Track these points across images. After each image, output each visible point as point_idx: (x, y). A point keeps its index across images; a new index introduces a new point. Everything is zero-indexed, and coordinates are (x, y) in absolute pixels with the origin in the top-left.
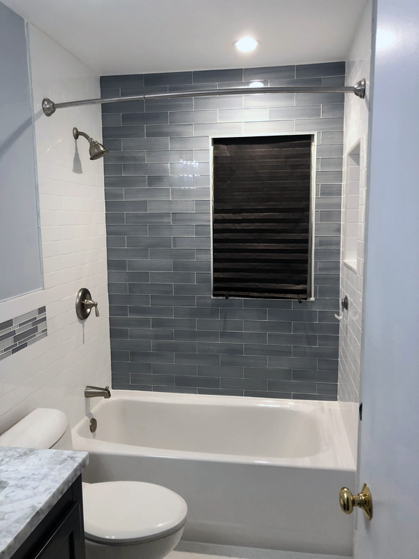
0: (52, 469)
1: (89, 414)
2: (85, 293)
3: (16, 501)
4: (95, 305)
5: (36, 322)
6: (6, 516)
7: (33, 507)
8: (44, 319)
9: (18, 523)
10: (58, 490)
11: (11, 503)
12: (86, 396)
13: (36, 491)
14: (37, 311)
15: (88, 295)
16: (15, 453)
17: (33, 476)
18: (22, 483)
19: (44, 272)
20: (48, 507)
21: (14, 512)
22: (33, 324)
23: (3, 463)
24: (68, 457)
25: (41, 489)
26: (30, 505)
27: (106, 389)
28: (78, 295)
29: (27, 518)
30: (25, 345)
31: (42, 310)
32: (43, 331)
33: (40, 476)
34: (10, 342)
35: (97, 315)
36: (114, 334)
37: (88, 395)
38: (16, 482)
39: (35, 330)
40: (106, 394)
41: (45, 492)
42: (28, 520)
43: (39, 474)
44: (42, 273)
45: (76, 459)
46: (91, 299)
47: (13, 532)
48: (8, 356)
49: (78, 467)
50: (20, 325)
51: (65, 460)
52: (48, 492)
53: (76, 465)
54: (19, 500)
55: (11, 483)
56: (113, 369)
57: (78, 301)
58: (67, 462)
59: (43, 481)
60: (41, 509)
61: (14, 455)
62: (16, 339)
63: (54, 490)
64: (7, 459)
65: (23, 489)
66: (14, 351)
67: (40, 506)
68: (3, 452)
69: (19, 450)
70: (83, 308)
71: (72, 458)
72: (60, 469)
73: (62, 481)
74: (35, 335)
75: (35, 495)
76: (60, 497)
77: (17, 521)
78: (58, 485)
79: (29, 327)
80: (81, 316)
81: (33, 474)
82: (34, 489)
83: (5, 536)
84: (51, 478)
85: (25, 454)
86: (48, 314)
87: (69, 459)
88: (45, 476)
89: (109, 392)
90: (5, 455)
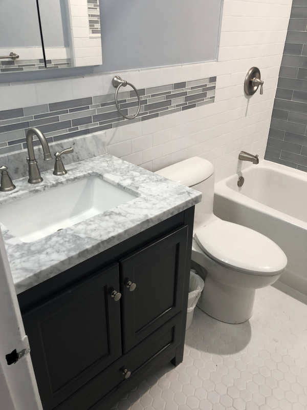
0: (171, 196)
1: (239, 173)
2: (255, 72)
3: (138, 208)
4: (262, 84)
5: (206, 89)
6: (128, 215)
7: (147, 215)
8: (214, 88)
9: (132, 222)
10: (169, 211)
11: (135, 208)
12: (239, 159)
13: (154, 206)
14: (208, 80)
15: (257, 74)
16: (155, 178)
17: (158, 197)
18: (149, 198)
19: (220, 46)
20: (158, 220)
21: (134, 214)
22: (204, 90)
23: (145, 182)
24: (187, 191)
25: (158, 206)
26: (145, 214)
27: (256, 157)
28: (248, 73)
29: (139, 221)
30: (194, 106)
31: (213, 79)
32: (211, 98)
33: (162, 198)
34: (181, 100)
35: (261, 93)
36: (276, 114)
37: (241, 158)
38: (145, 196)
39: (205, 95)
40: (255, 160)
41: (159, 209)
42: (139, 223)
43: (162, 196)
44: (219, 46)
45: (191, 195)
46: (260, 78)
47: (126, 227)
48: (178, 111)
49: (190, 200)
50: (192, 88)
51: (184, 193)
52: (160, 210)
53: (189, 198)
54: (141, 208)
55: (143, 196)
56: (268, 144)
57: (247, 78)
58: (184, 195)
59: (162, 202)
60: (151, 219)
61: (153, 179)
62: (187, 99)
63: (165, 210)
64: (148, 180)
65: (147, 202)
66: (184, 109)
67: (151, 216)
68: (148, 175)
69: (158, 177)
70: (252, 84)
71: (189, 193)
72: (177, 198)
73: (173, 206)
74: (203, 100)
75: (152, 208)
76: (170, 216)
77: (132, 221)
78: (169, 208)
79: (199, 91)
80: (247, 92)
81: (158, 195)
82: (154, 204)
83: (120, 227)
84: (168, 201)
85: (161, 180)
86: (218, 84)
87: (187, 193)
88: (165, 199)
89: (258, 160)
90: (148, 178)
